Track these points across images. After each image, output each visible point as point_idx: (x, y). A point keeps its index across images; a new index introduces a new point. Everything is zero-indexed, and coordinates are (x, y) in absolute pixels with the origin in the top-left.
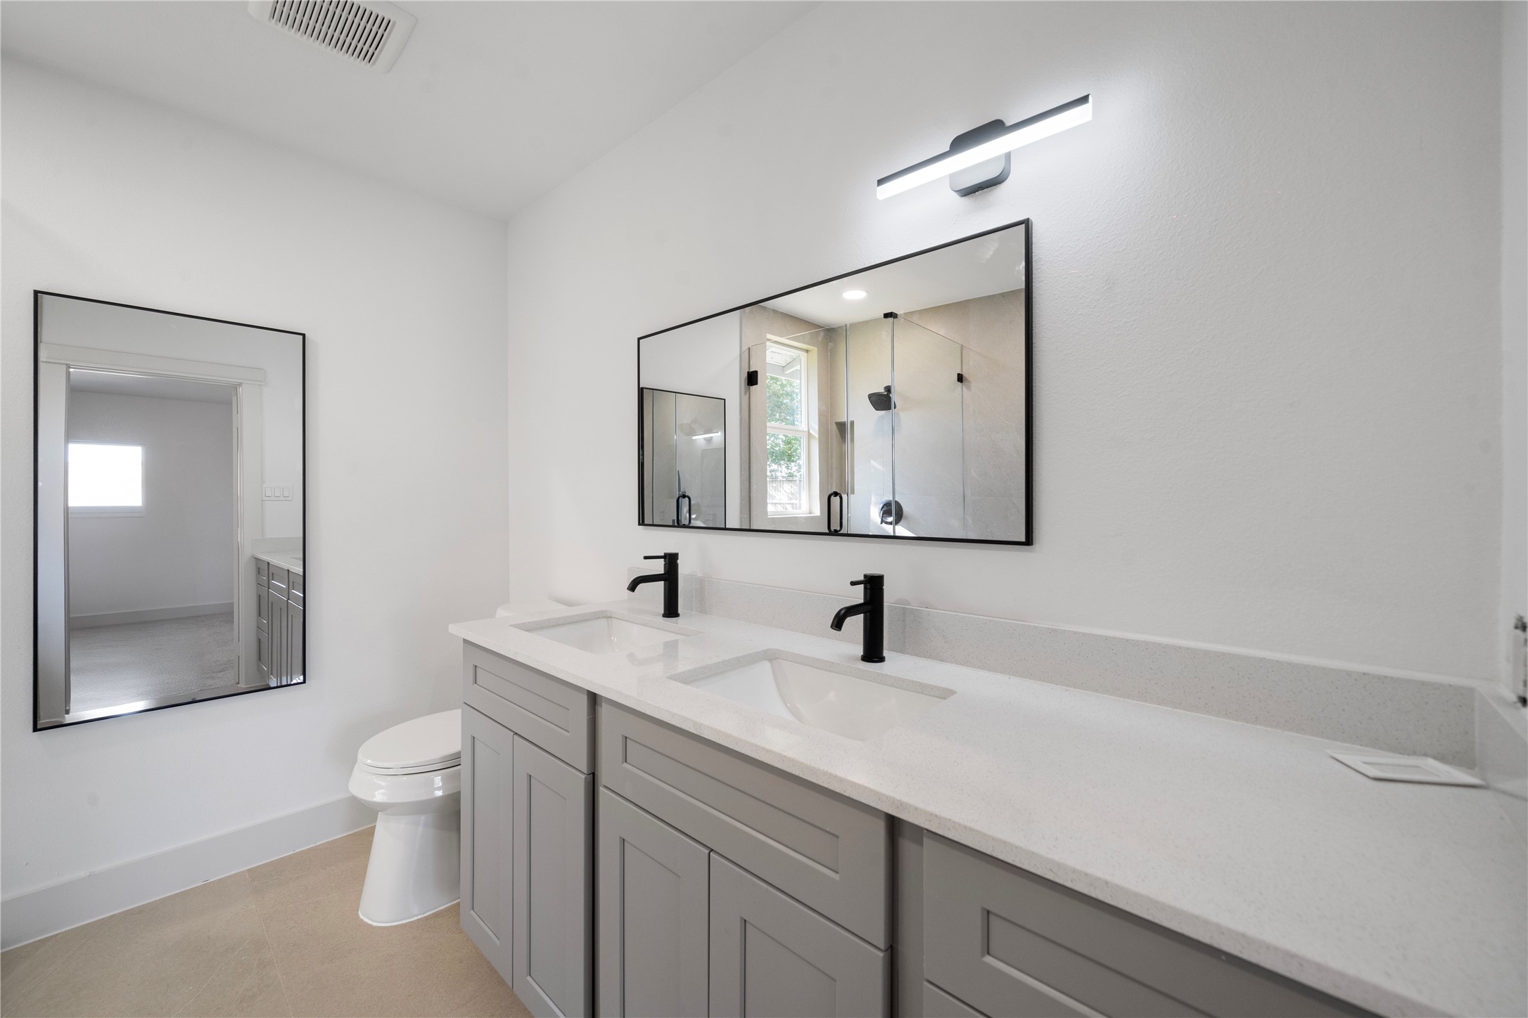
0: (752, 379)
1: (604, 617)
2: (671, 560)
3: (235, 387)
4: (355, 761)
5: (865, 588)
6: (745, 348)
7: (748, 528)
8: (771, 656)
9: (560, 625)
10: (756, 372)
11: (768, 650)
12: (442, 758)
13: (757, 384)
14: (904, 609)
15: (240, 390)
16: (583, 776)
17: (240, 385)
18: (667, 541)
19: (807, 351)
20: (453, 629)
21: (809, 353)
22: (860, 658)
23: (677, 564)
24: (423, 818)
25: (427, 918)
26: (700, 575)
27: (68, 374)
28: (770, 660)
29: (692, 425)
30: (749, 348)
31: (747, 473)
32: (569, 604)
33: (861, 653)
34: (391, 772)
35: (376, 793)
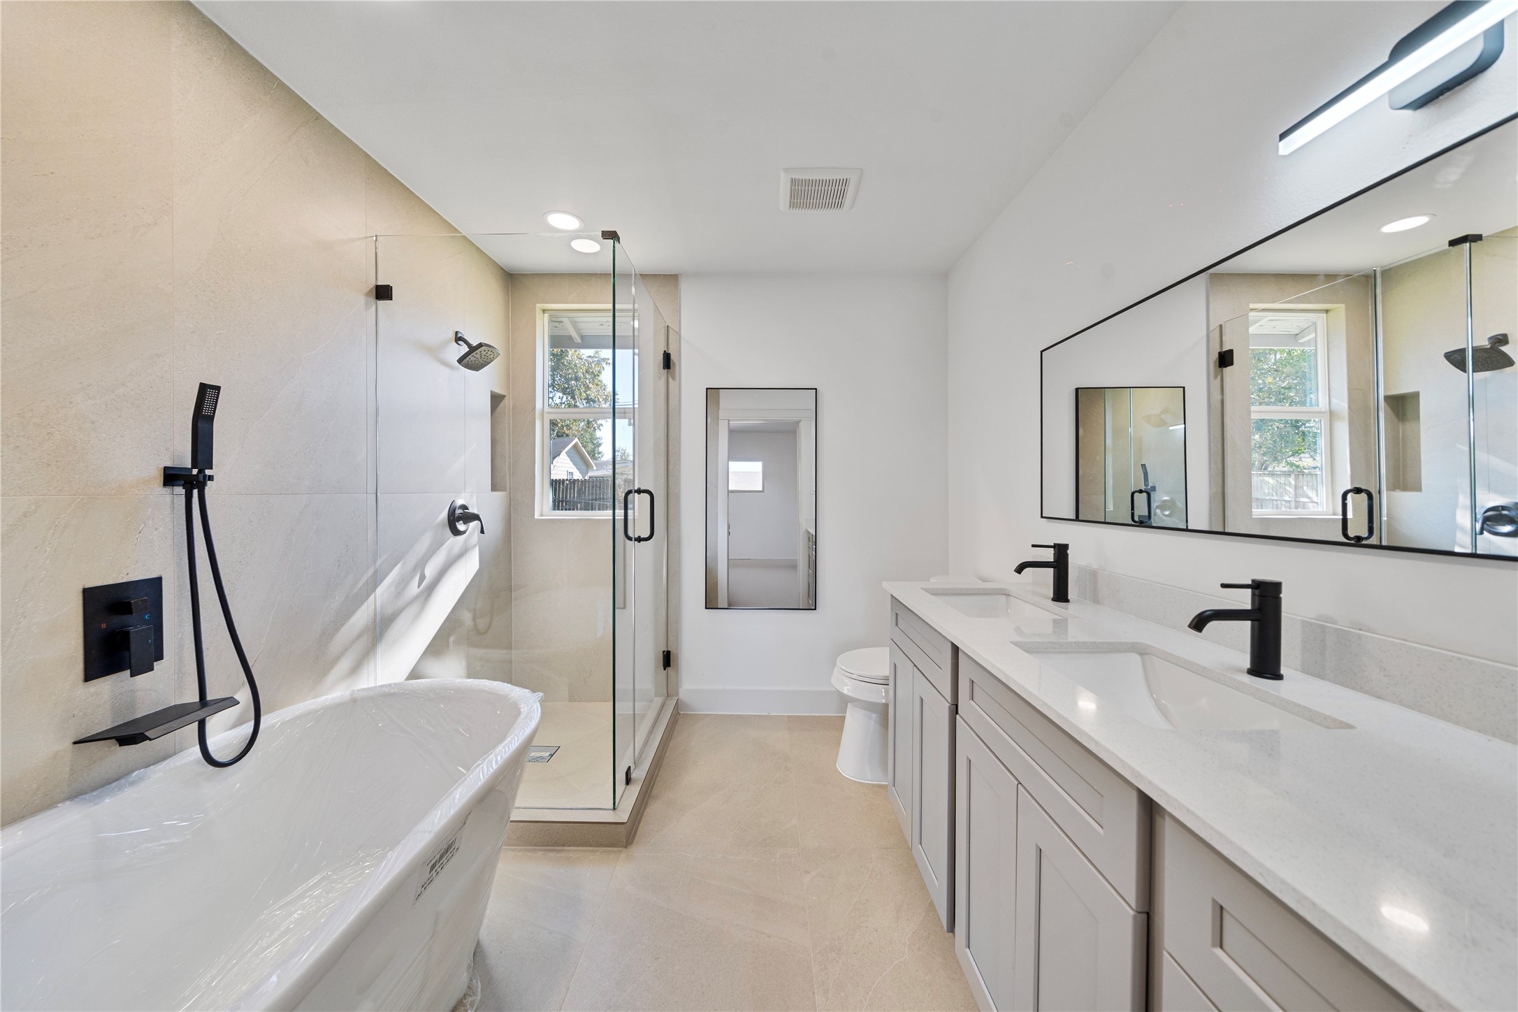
0: (1225, 359)
1: (1004, 594)
2: (1061, 551)
3: (798, 422)
4: (835, 664)
5: (1253, 595)
6: (1214, 325)
7: (1221, 530)
8: (1143, 651)
9: (962, 594)
10: (1231, 352)
11: (1137, 643)
12: (883, 676)
13: (1232, 364)
14: (1323, 627)
15: (800, 424)
16: (948, 705)
17: (800, 421)
18: (1061, 533)
19: (1327, 311)
20: (885, 584)
21: (1329, 314)
22: (1246, 671)
23: (1067, 555)
24: (874, 715)
25: (874, 785)
26: (1095, 566)
27: (729, 423)
28: (1141, 654)
29: (1163, 416)
30: (1221, 326)
31: (1220, 466)
32: (984, 580)
33: (1248, 665)
34: (854, 676)
35: (845, 688)
